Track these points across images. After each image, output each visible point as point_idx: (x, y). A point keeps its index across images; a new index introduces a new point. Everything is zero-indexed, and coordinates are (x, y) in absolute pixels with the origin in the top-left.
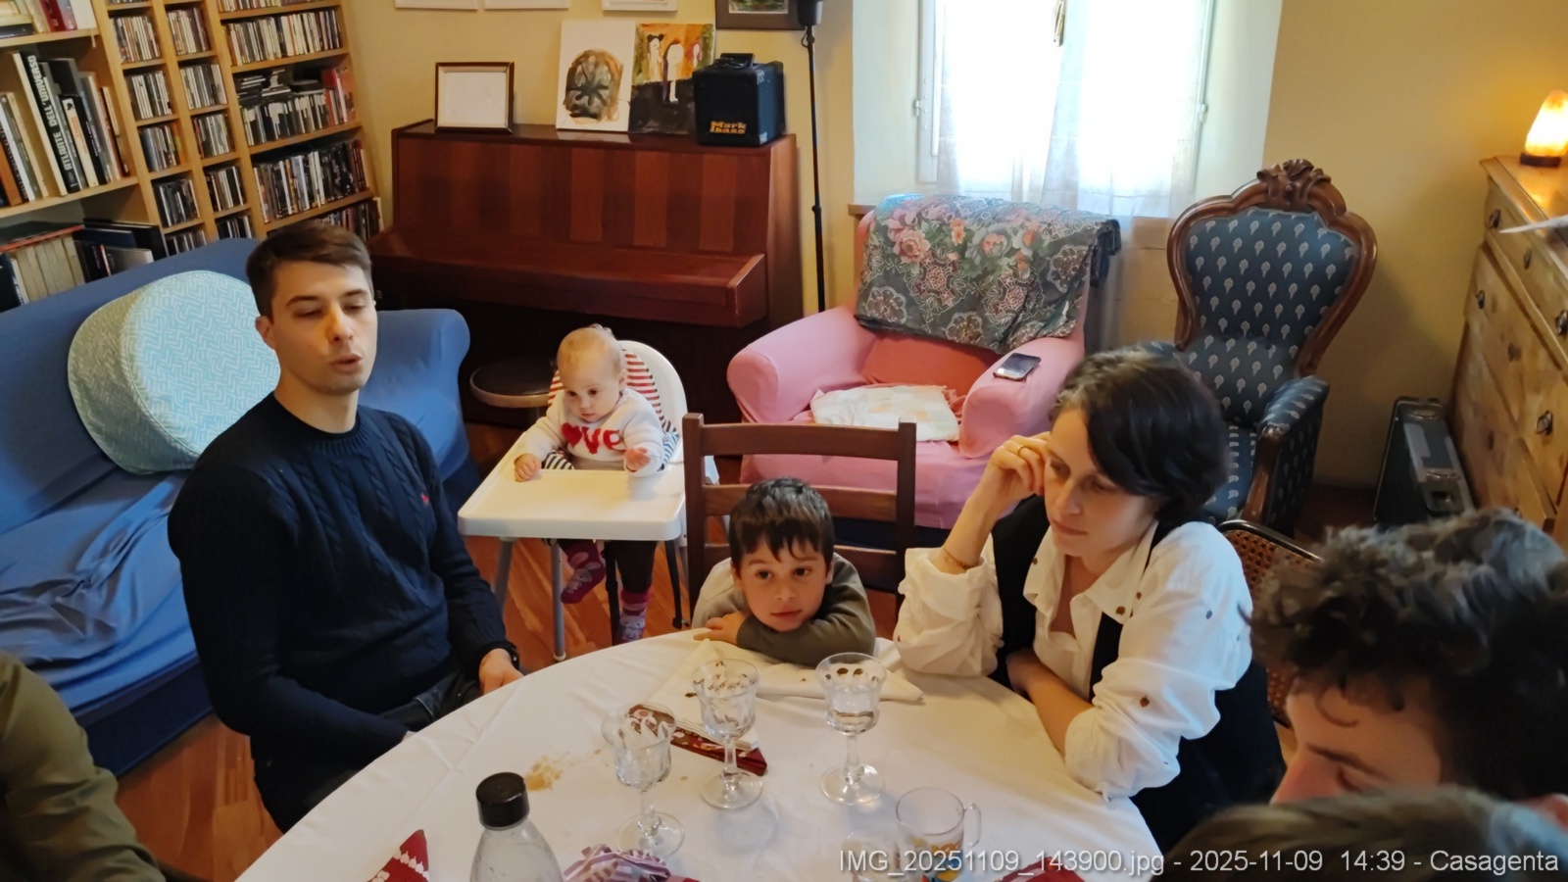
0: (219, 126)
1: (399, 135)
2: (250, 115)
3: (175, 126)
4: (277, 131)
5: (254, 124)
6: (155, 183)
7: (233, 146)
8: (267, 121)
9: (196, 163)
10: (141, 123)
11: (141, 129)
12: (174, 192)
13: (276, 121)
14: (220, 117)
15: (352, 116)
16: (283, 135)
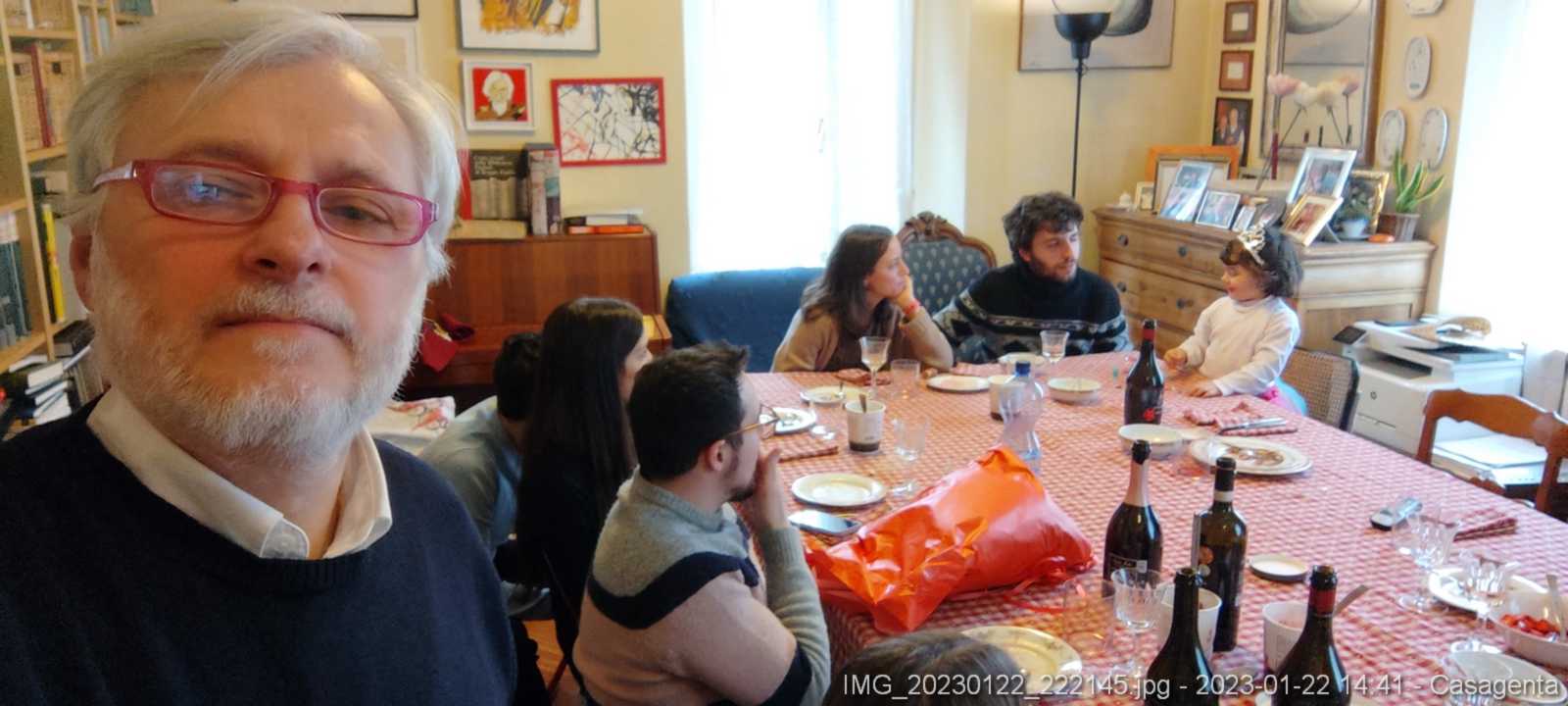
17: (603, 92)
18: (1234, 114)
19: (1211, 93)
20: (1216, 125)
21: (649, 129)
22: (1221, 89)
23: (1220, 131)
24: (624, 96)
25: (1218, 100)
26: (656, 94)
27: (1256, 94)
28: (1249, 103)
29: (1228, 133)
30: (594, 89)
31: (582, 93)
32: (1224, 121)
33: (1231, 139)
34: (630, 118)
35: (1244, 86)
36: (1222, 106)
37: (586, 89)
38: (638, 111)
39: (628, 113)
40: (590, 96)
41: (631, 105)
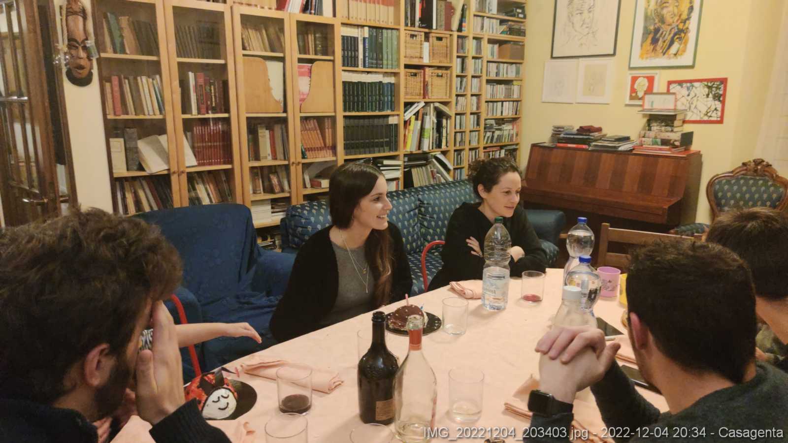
0: (475, 136)
1: (534, 146)
2: (489, 134)
3: (463, 134)
4: (495, 140)
5: (488, 137)
6: (455, 151)
7: (478, 143)
8: (493, 137)
9: (467, 147)
10: (456, 131)
11: (456, 133)
12: (458, 155)
13: (496, 136)
14: (477, 133)
15: (517, 139)
16: (495, 142)
17: (693, 86)
21: (715, 105)
24: (704, 87)
26: (722, 87)
30: (689, 84)
31: (682, 87)
34: (705, 99)
37: (684, 85)
38: (711, 95)
39: (705, 96)
40: (686, 88)
41: (707, 93)
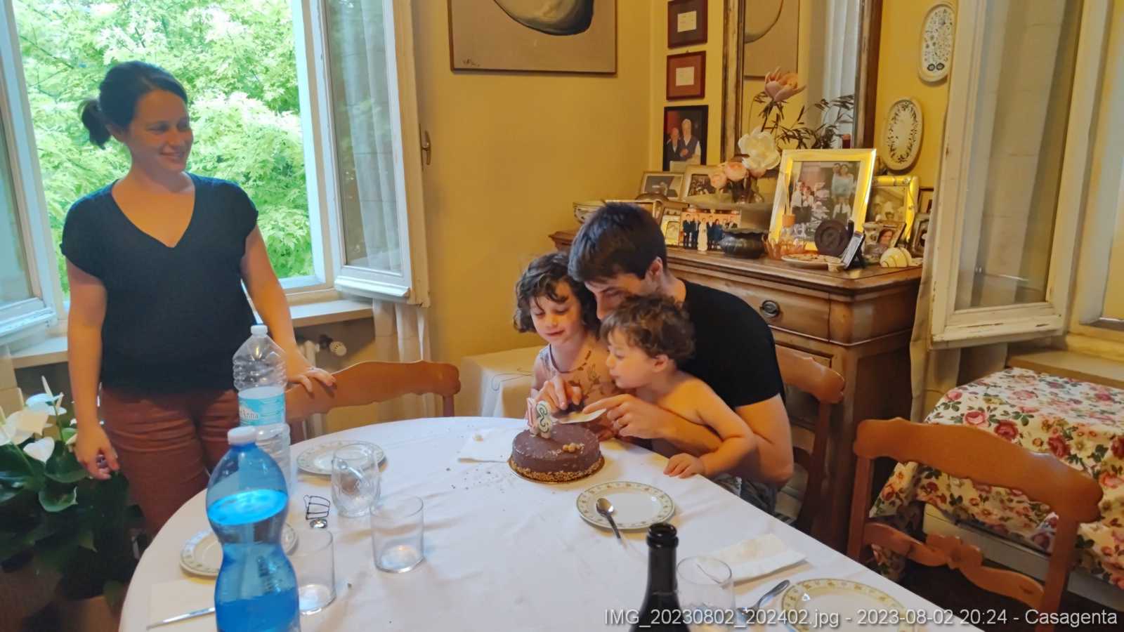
18: (687, 124)
19: (657, 102)
20: (667, 136)
22: (669, 98)
23: (671, 142)
25: (667, 109)
27: (712, 99)
28: (704, 109)
29: (681, 143)
32: (675, 132)
33: (685, 152)
35: (698, 92)
36: (672, 117)
